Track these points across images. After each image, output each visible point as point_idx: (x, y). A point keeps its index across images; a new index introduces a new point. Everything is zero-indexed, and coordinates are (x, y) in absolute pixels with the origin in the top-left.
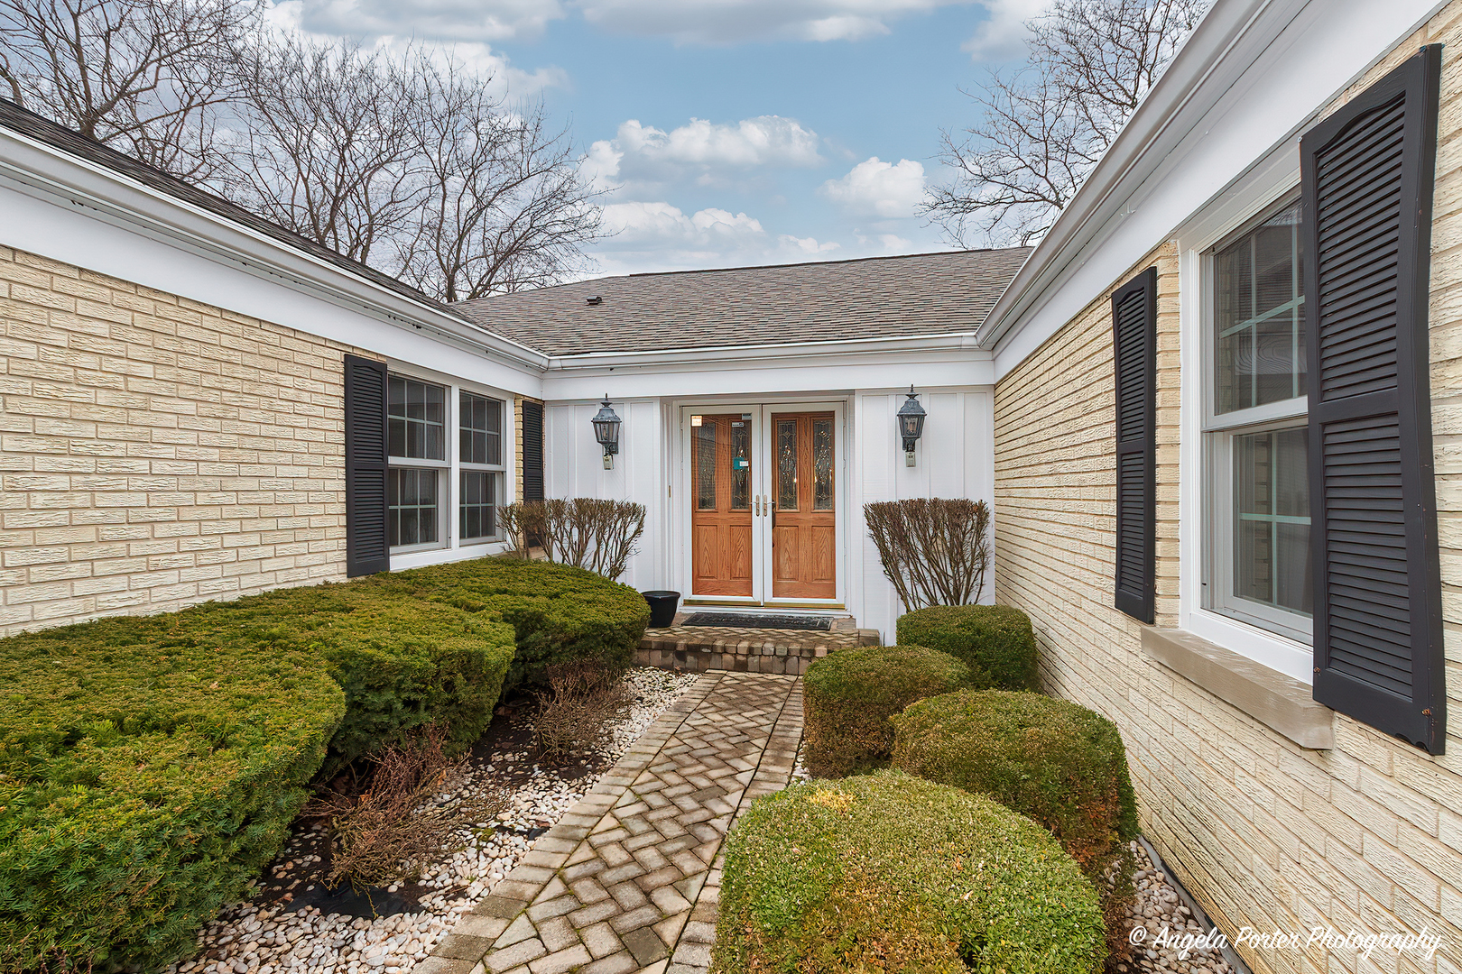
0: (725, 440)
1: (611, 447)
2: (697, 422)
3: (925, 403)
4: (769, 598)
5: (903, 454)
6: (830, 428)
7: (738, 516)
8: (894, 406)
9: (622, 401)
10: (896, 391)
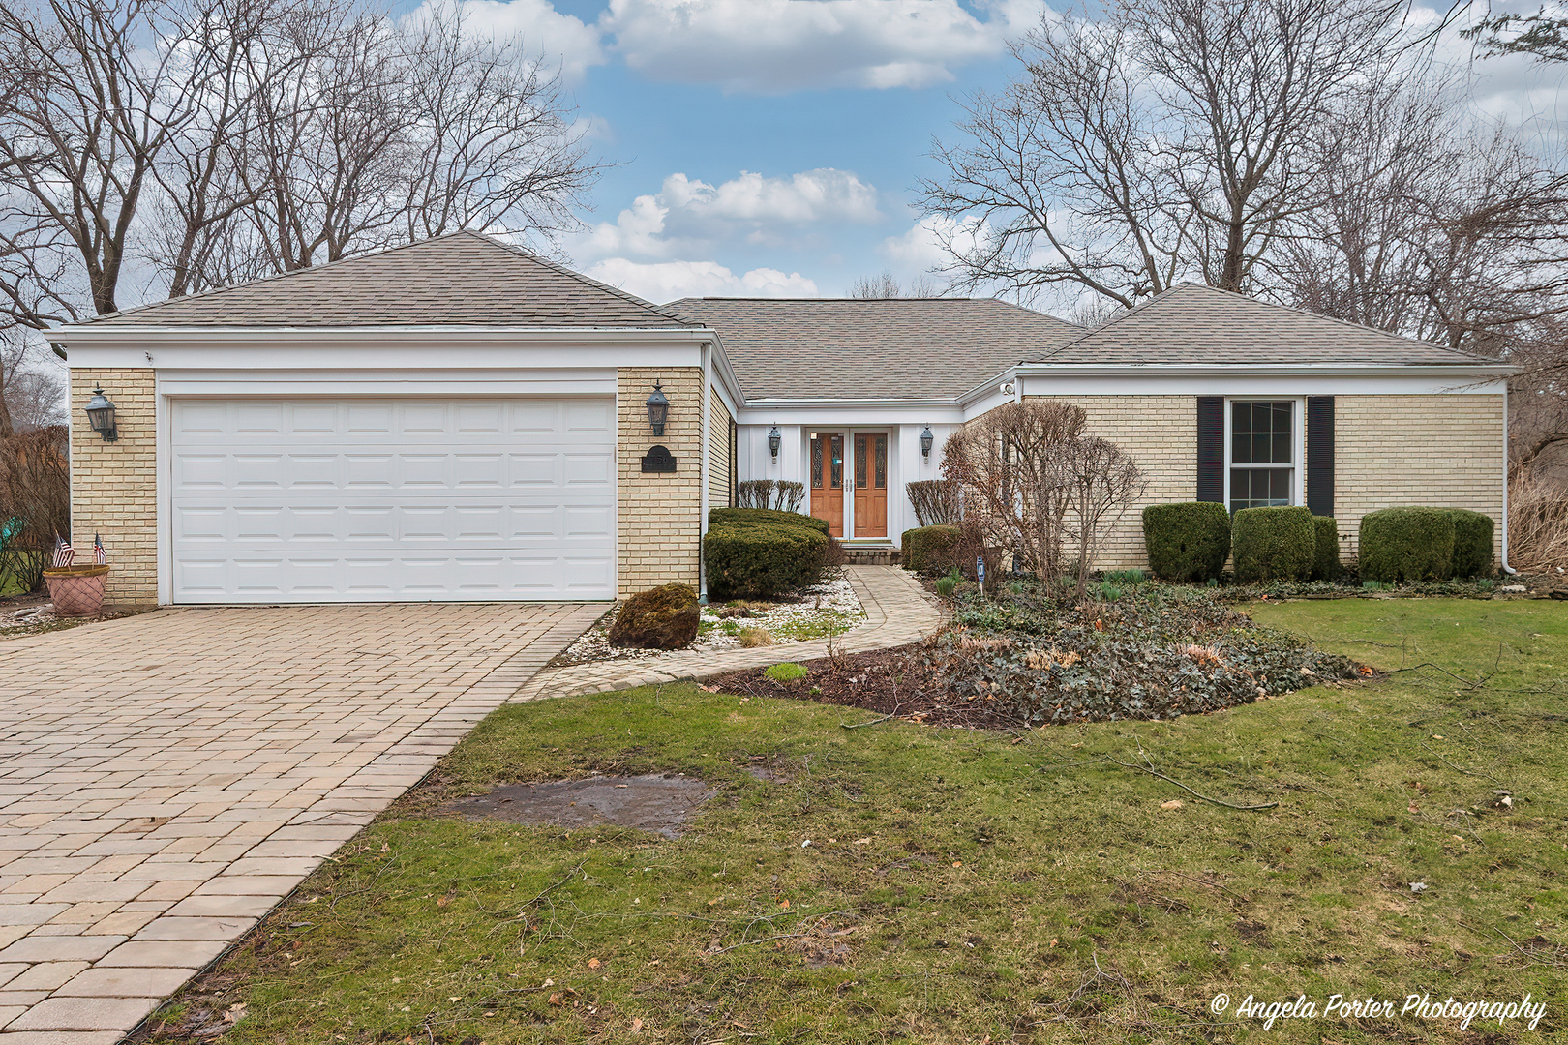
0: (827, 448)
1: (774, 452)
2: (814, 436)
3: (933, 431)
4: (852, 538)
5: (923, 457)
6: (885, 442)
7: (835, 491)
8: (918, 433)
9: (781, 425)
10: (920, 425)
